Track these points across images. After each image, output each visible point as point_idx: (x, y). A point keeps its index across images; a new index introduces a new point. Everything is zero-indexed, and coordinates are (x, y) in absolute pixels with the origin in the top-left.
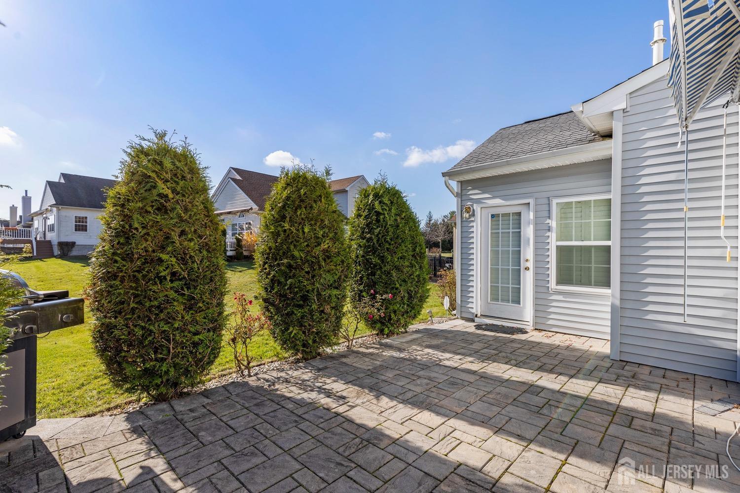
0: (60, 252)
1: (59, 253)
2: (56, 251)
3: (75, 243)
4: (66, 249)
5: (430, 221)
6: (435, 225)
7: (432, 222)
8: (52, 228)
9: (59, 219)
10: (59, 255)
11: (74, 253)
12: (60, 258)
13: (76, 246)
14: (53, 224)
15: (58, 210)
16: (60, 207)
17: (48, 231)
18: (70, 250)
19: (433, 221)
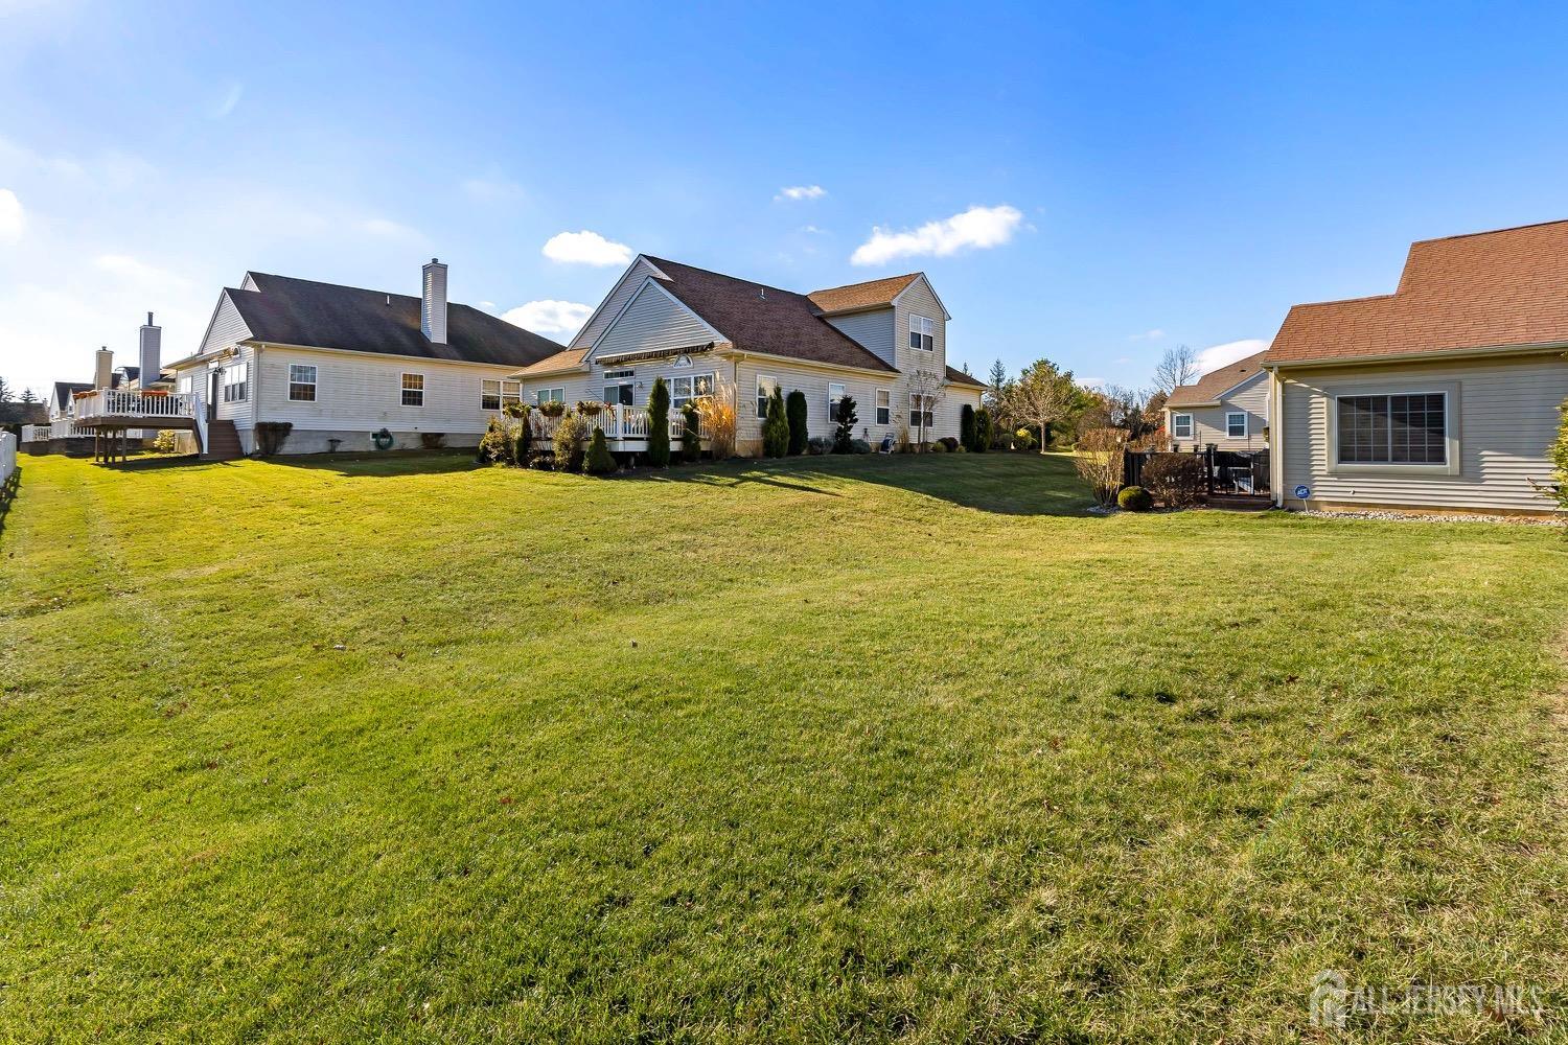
0: (260, 445)
1: (258, 448)
2: (250, 444)
3: (290, 425)
4: (272, 438)
5: (998, 381)
6: (1009, 390)
7: (1002, 385)
8: (238, 392)
9: (259, 372)
10: (258, 452)
11: (288, 448)
12: (260, 459)
13: (292, 434)
14: (241, 385)
15: (259, 350)
16: (264, 344)
17: (227, 400)
18: (280, 442)
19: (1006, 381)
